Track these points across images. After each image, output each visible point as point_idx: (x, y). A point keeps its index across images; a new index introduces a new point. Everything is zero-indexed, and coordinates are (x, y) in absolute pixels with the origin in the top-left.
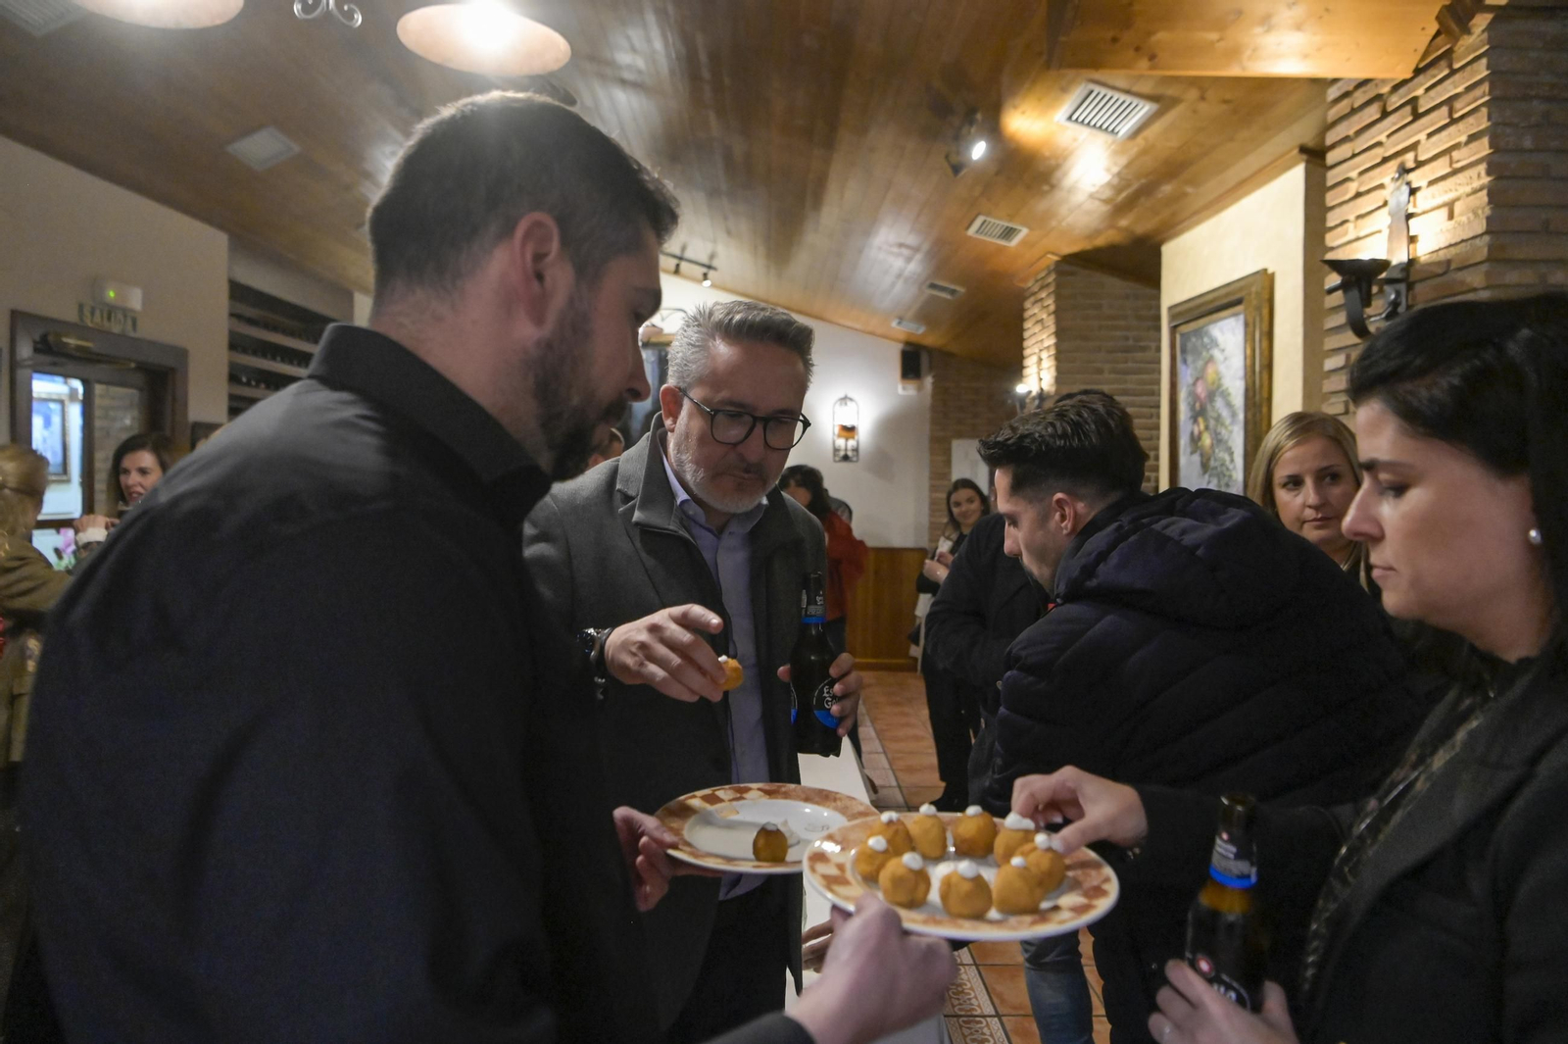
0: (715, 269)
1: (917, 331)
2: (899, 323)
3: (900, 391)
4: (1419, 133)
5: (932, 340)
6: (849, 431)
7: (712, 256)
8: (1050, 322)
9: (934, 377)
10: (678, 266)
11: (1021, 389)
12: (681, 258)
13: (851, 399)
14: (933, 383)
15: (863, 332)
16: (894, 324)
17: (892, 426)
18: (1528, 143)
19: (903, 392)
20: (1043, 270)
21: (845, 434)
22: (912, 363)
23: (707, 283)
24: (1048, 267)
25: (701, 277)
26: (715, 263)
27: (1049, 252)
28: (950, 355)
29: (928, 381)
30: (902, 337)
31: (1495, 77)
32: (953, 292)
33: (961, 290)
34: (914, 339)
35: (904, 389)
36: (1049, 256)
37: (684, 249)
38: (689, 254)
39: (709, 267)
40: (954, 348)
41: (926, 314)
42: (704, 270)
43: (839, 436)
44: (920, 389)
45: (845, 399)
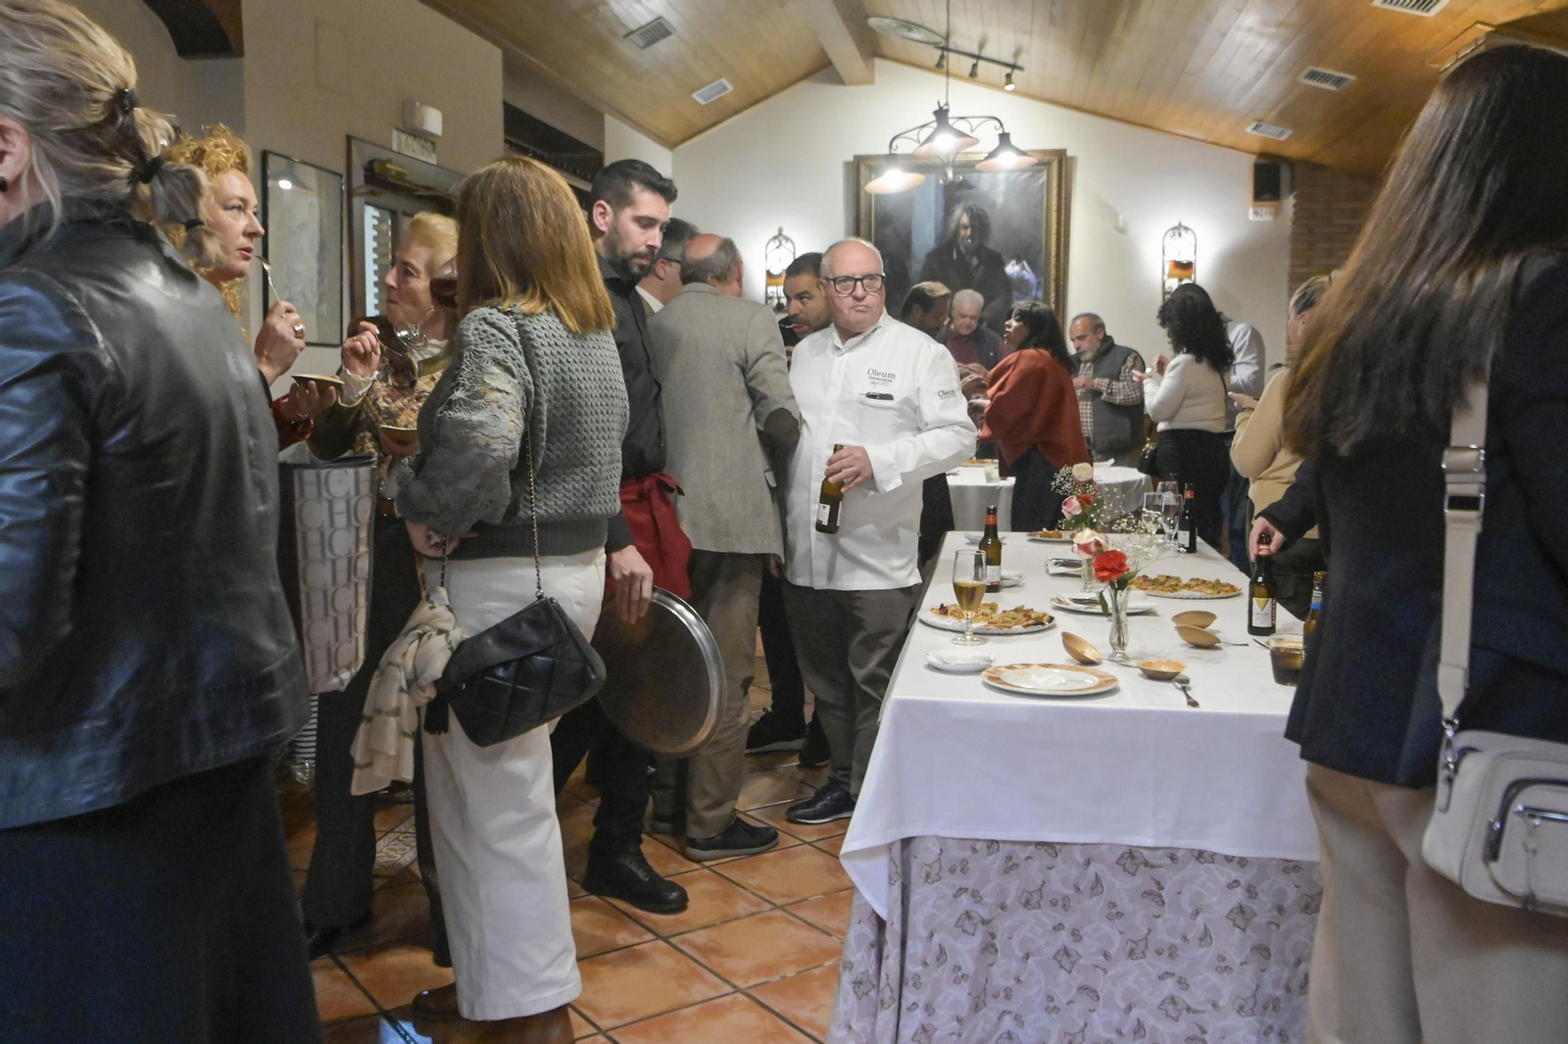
0: (1021, 68)
1: (1279, 137)
2: (1256, 128)
3: (1251, 217)
5: (1295, 150)
6: (1186, 267)
7: (1017, 54)
9: (1295, 197)
10: (975, 66)
12: (978, 57)
13: (1186, 229)
14: (1295, 205)
15: (1204, 141)
16: (1249, 130)
17: (1240, 261)
19: (1255, 217)
20: (1468, 45)
21: (1179, 272)
22: (1268, 179)
23: (1010, 87)
24: (1476, 40)
25: (1004, 80)
26: (1020, 62)
27: (1478, 22)
28: (1319, 167)
29: (1289, 203)
30: (1256, 146)
32: (1339, 81)
33: (1352, 78)
34: (1272, 149)
35: (1256, 213)
36: (1479, 26)
37: (981, 46)
38: (987, 52)
39: (1013, 67)
40: (1326, 158)
41: (1288, 114)
42: (1009, 70)
43: (1170, 276)
44: (1277, 213)
45: (1179, 229)
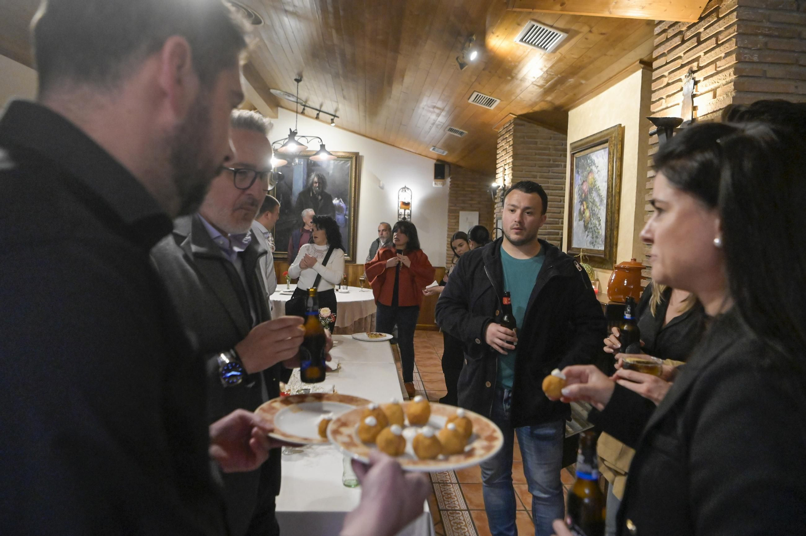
0: (338, 117)
1: (444, 154)
2: (434, 149)
3: (434, 185)
4: (700, 52)
5: (450, 159)
6: (406, 205)
7: (336, 111)
8: (510, 149)
9: (451, 178)
10: (318, 114)
11: (494, 185)
12: (320, 111)
13: (408, 189)
14: (450, 182)
15: (415, 153)
16: (431, 150)
17: (429, 203)
18: (755, 59)
19: (436, 185)
20: (508, 122)
21: (404, 206)
22: (440, 170)
23: (333, 125)
24: (510, 121)
25: (330, 121)
26: (337, 114)
27: (511, 113)
28: (460, 167)
29: (448, 180)
30: (435, 157)
31: (741, 21)
32: (461, 133)
33: (466, 132)
34: (441, 158)
35: (436, 184)
36: (511, 115)
37: (321, 106)
38: (323, 109)
39: (335, 116)
40: (462, 163)
41: (448, 145)
42: (333, 117)
43: (401, 208)
44: (443, 184)
45: (405, 189)
